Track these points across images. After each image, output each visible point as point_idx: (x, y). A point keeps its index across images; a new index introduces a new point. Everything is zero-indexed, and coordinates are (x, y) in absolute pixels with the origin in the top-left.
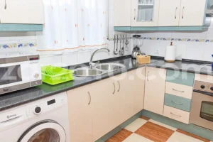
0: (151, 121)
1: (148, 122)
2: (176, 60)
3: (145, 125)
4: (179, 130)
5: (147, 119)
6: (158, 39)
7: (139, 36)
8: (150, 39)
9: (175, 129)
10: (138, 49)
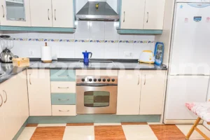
0: (40, 125)
1: (38, 128)
2: (53, 60)
3: (35, 132)
4: (69, 124)
5: (35, 125)
6: (30, 39)
7: (8, 37)
8: (21, 39)
9: (65, 125)
10: (9, 51)
